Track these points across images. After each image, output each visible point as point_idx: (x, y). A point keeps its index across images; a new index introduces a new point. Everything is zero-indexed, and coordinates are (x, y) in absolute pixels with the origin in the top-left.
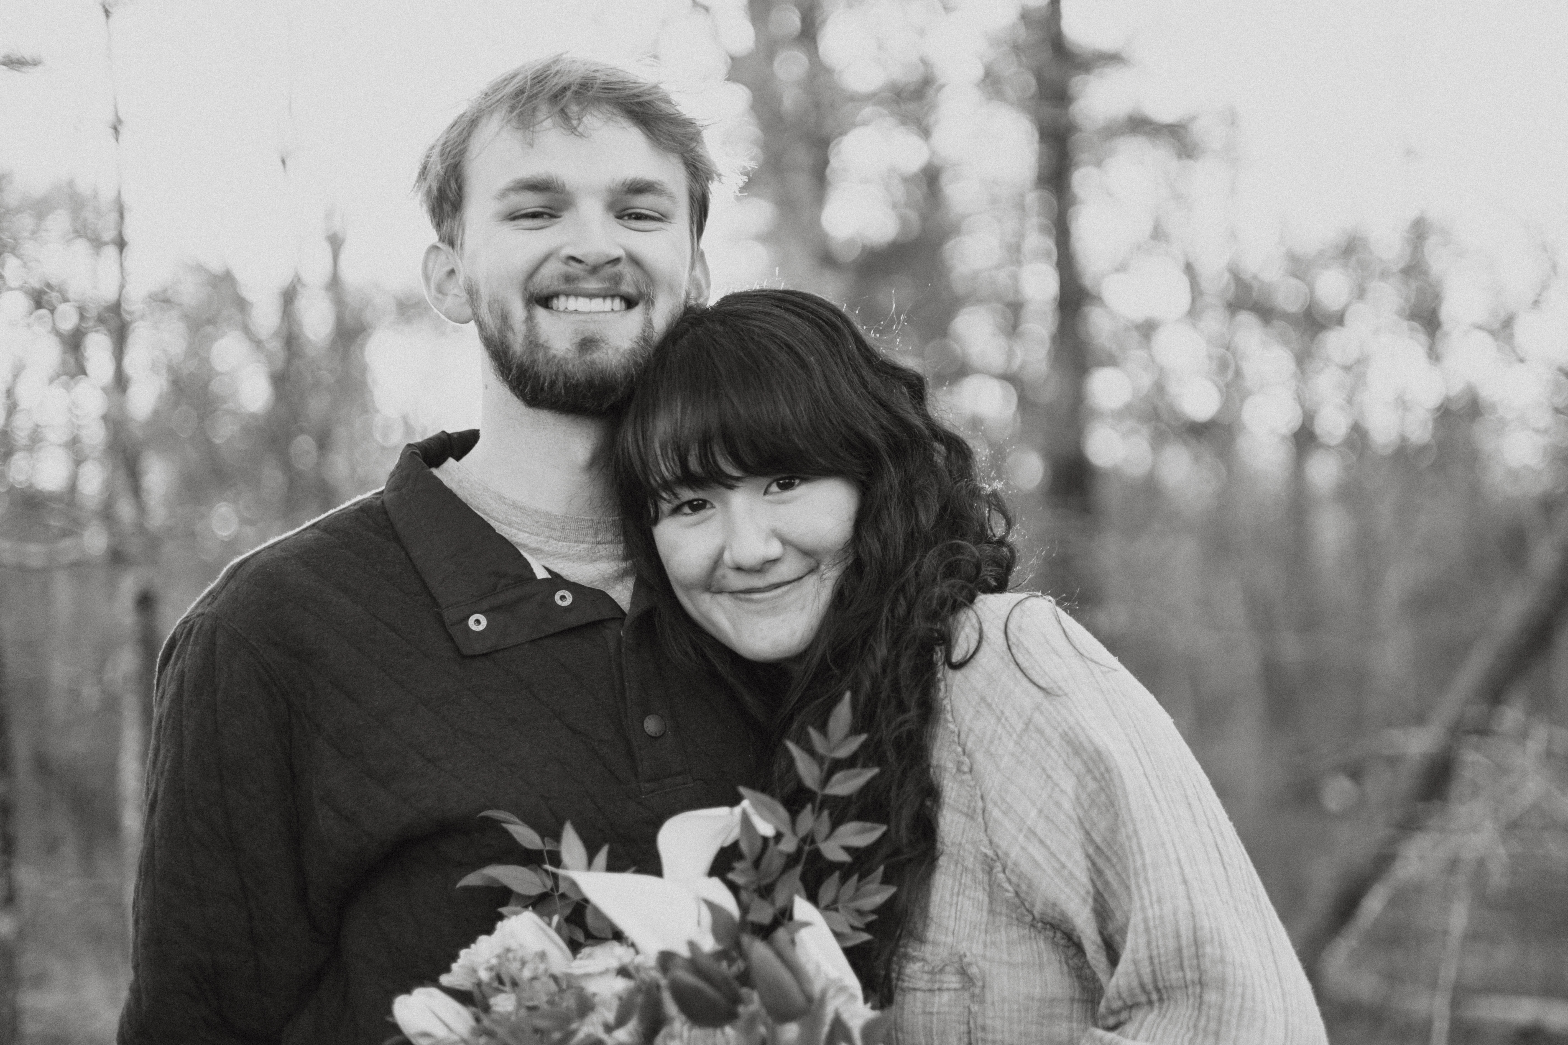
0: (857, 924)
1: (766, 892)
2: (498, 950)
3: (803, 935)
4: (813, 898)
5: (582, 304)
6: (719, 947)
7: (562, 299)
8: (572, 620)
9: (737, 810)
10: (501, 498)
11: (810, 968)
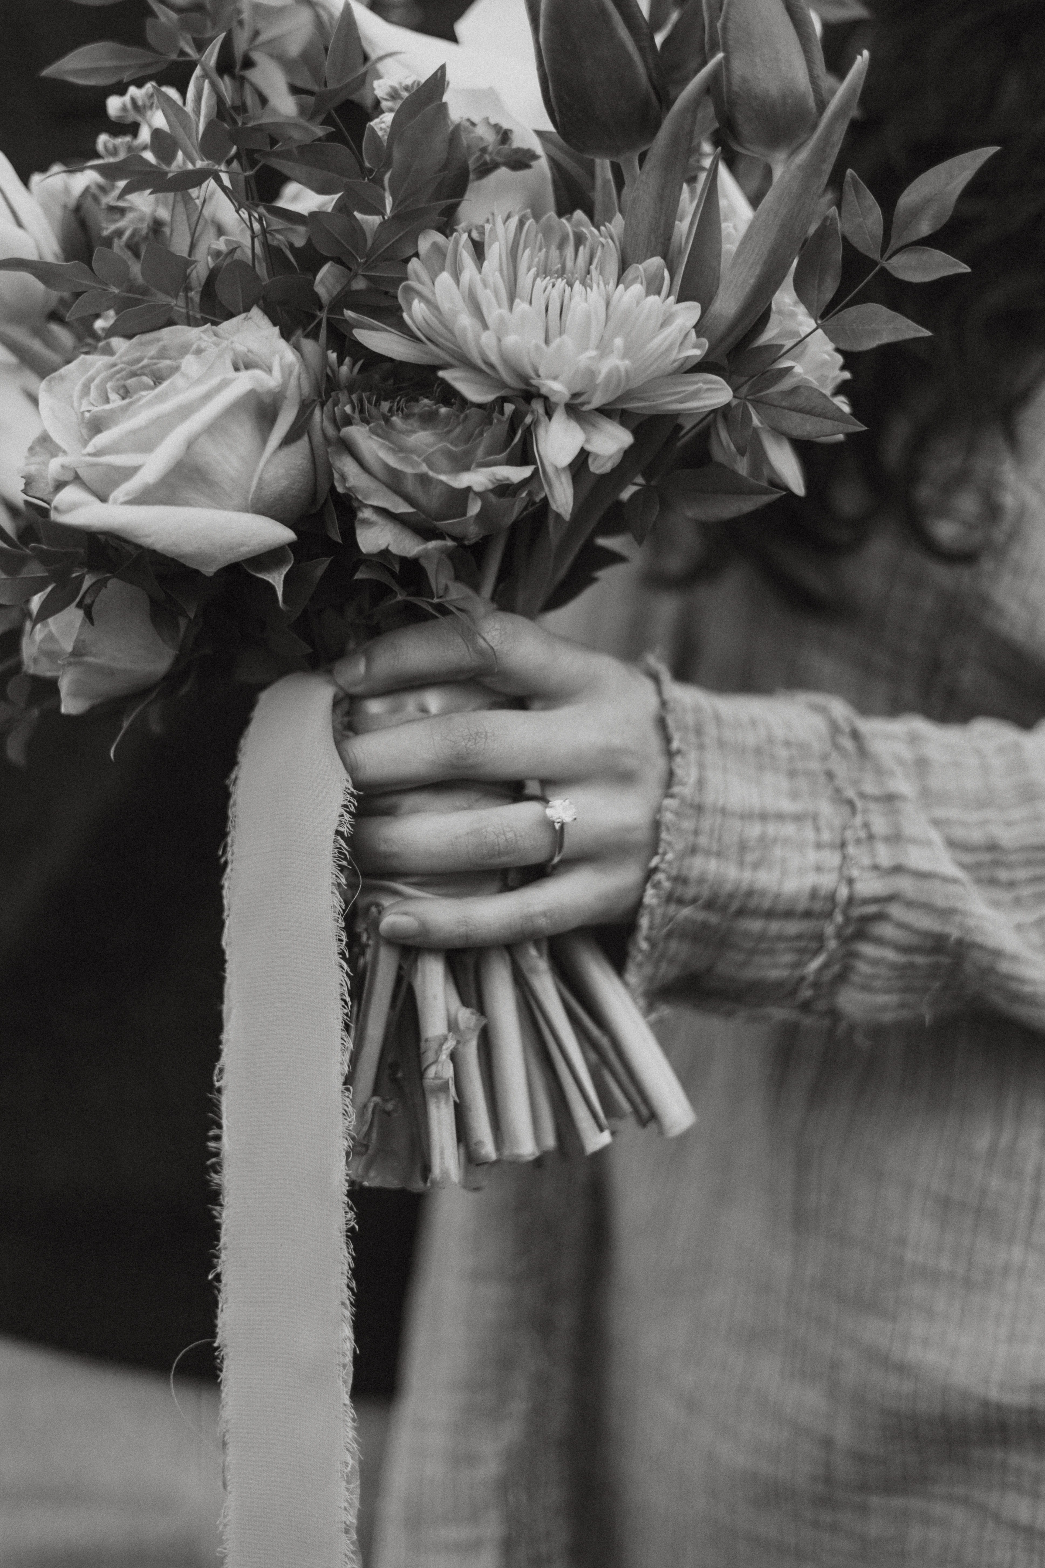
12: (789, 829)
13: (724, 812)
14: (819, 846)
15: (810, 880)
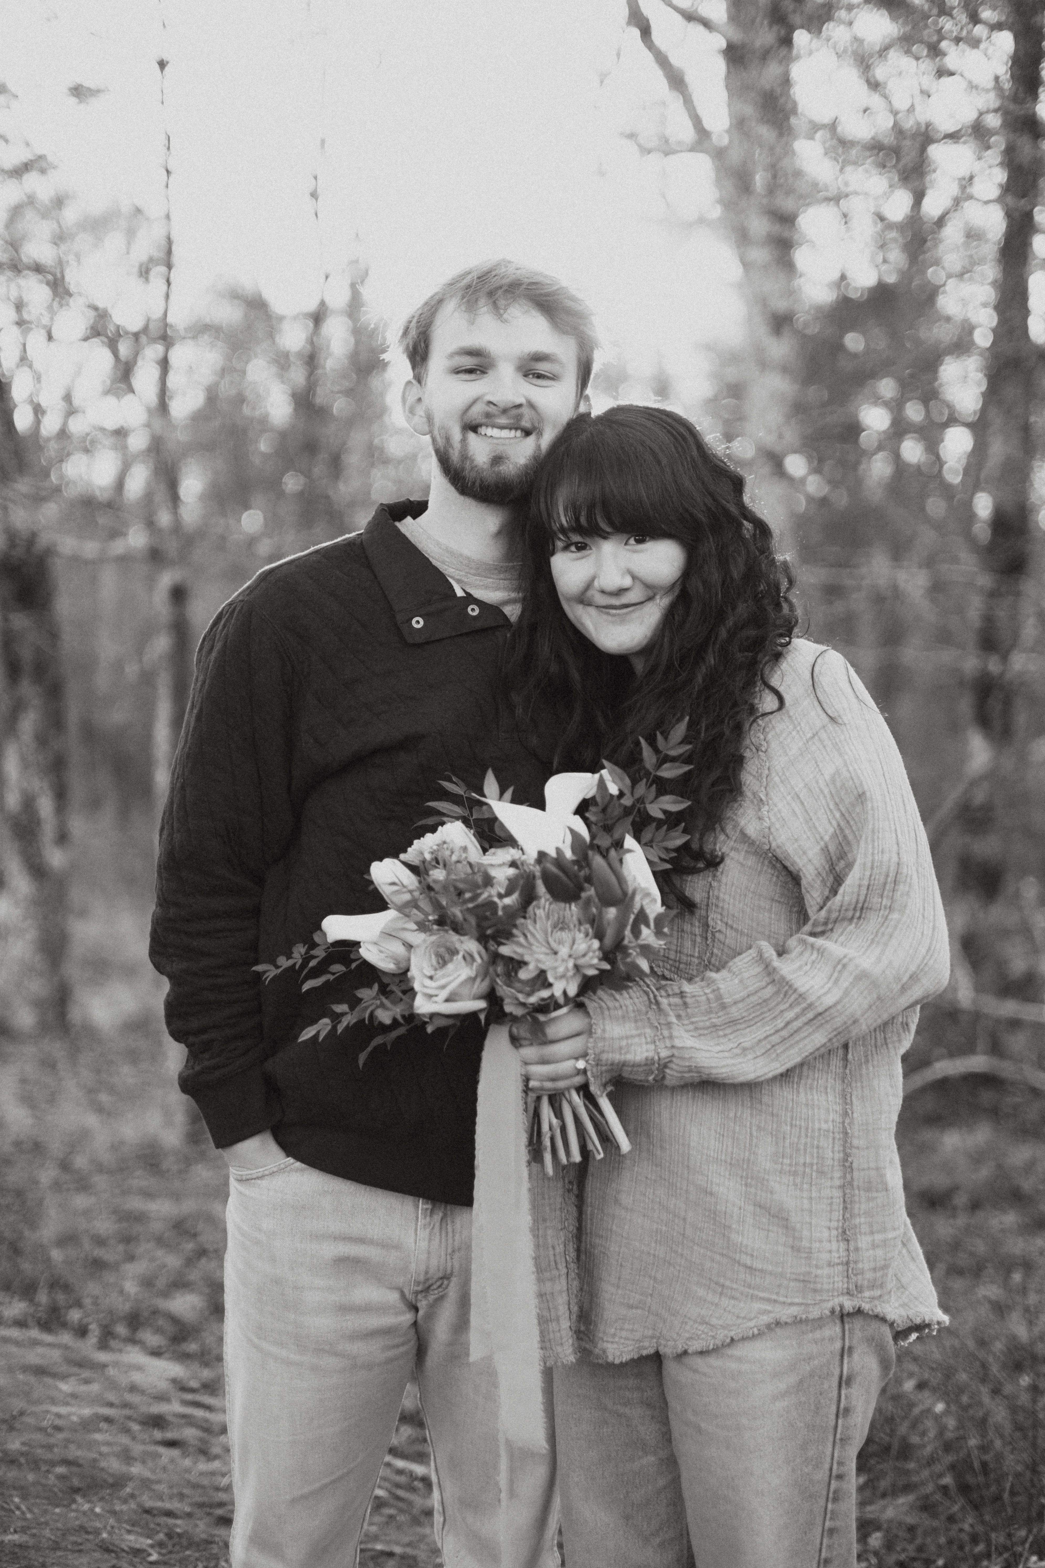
0: (663, 856)
1: (608, 829)
2: (438, 842)
3: (628, 858)
4: (638, 839)
5: (495, 432)
6: (574, 858)
7: (484, 428)
8: (479, 625)
9: (597, 776)
10: (438, 544)
11: (629, 879)
12: (636, 1040)
13: (613, 1039)
14: (647, 1043)
15: (645, 1055)
